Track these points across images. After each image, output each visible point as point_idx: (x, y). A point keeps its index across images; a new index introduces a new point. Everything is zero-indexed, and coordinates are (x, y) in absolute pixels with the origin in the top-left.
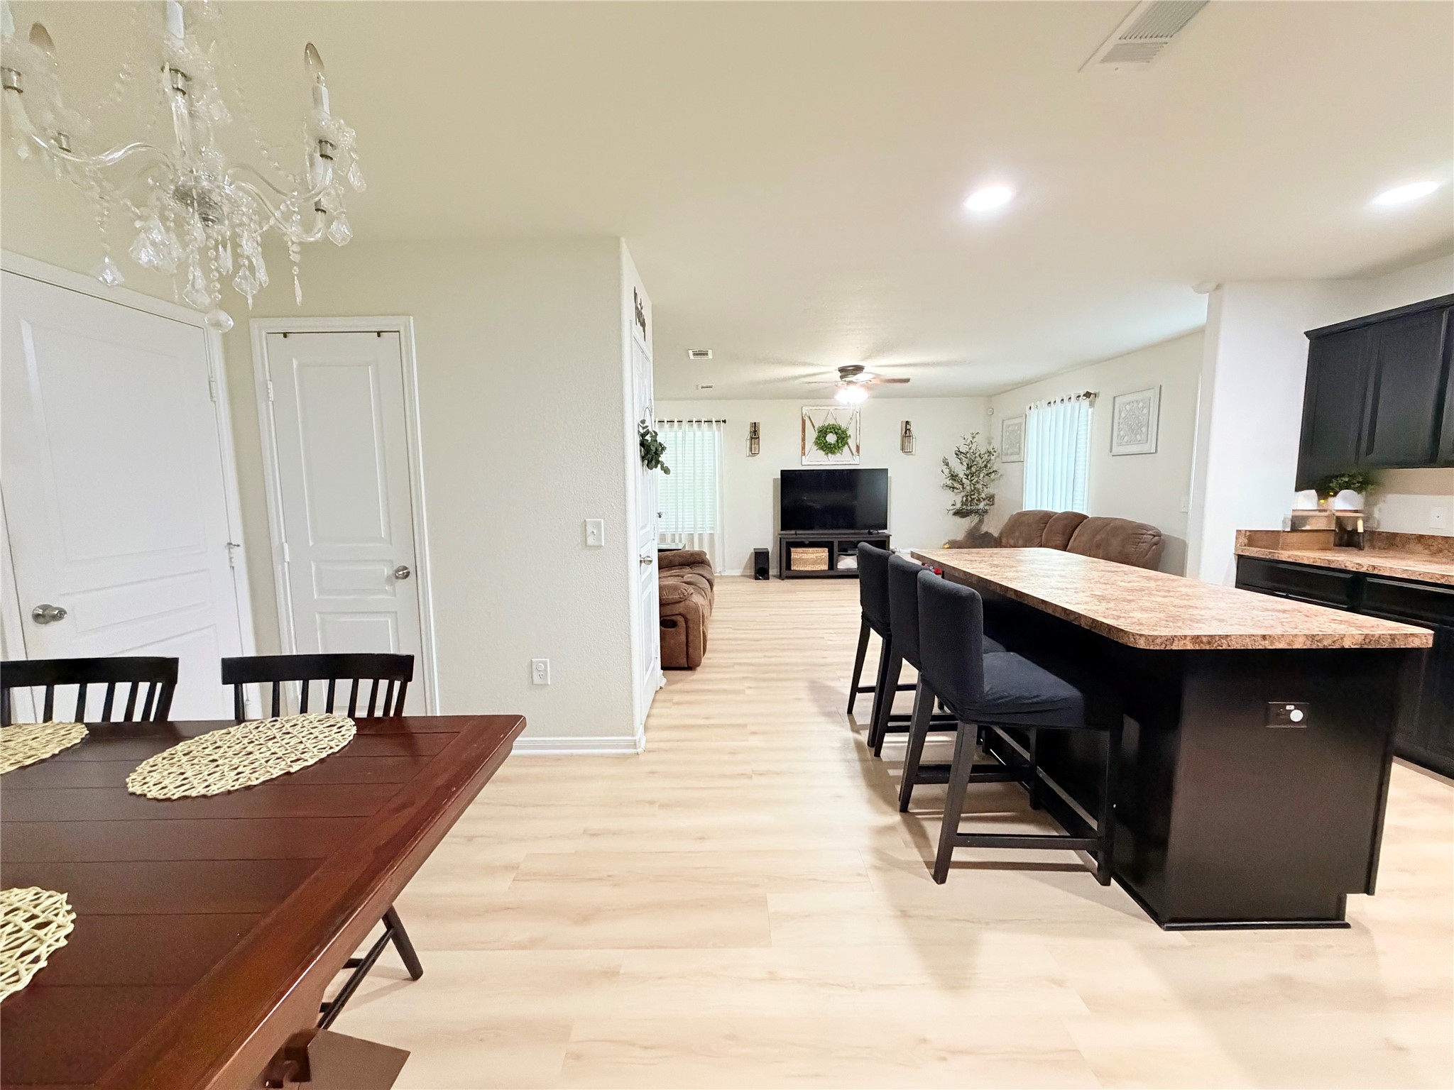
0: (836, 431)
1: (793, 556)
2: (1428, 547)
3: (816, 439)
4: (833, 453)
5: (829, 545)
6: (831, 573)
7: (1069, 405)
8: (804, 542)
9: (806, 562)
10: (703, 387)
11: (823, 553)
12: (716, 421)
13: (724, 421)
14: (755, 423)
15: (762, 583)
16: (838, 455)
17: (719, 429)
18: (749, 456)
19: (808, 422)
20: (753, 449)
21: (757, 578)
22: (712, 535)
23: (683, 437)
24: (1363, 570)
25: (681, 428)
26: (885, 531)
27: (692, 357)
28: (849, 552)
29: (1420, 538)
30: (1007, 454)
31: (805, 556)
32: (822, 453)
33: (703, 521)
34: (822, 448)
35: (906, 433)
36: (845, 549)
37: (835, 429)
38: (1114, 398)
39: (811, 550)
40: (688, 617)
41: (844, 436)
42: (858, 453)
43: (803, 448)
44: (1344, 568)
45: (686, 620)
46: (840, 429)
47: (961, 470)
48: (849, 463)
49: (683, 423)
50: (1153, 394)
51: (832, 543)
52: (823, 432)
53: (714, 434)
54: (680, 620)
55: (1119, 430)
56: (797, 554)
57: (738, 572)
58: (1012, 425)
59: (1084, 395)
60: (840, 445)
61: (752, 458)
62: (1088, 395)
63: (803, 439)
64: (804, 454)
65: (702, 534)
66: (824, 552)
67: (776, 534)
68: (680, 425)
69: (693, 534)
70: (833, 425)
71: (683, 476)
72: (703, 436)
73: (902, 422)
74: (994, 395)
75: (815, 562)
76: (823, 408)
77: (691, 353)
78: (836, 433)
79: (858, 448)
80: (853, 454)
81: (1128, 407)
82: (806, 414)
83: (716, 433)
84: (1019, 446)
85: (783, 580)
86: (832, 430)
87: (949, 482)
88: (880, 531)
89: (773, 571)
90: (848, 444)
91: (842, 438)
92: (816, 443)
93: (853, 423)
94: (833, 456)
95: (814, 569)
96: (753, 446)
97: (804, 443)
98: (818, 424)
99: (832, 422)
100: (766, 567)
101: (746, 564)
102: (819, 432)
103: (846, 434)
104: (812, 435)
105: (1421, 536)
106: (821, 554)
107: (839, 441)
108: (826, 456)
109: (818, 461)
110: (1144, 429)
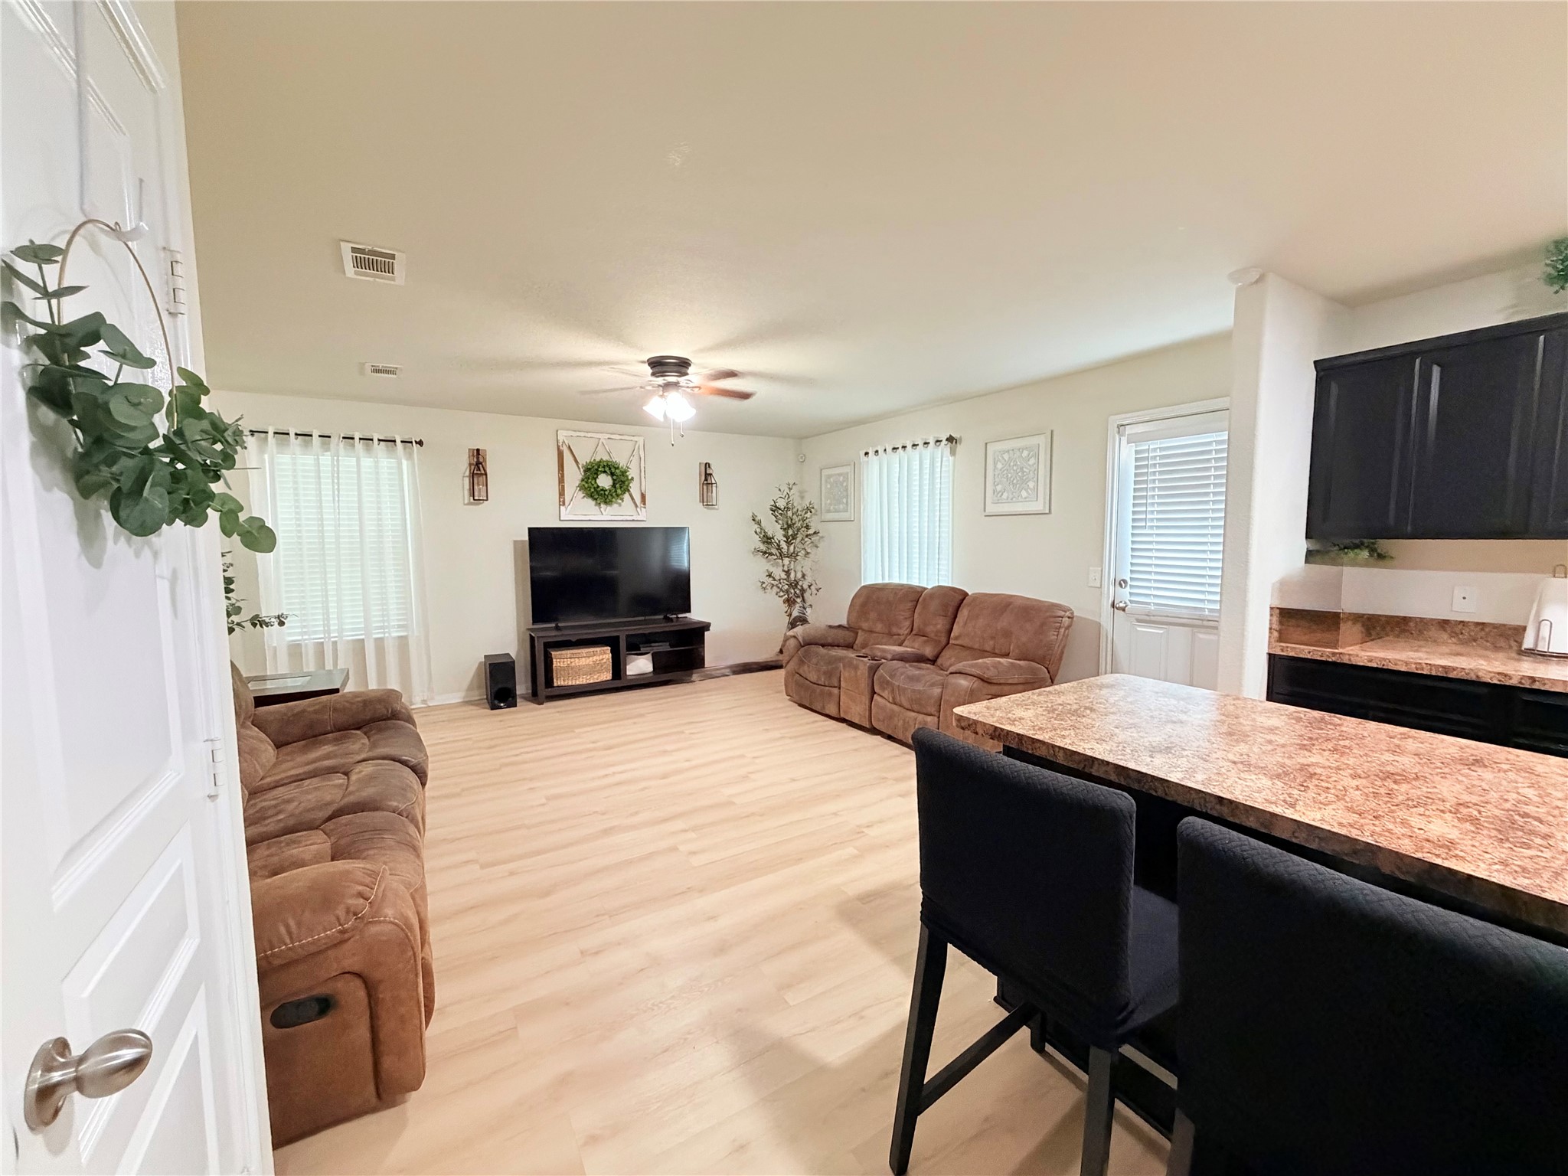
0: (613, 470)
1: (556, 664)
2: (1454, 634)
3: (583, 480)
4: (608, 502)
5: (612, 643)
6: (618, 683)
7: (927, 452)
8: (570, 641)
9: (577, 671)
10: (376, 370)
11: (604, 655)
12: (402, 442)
13: (420, 443)
14: (478, 450)
15: (505, 714)
16: (615, 506)
17: (410, 457)
18: (470, 504)
19: (566, 454)
20: (476, 493)
21: (494, 707)
22: (403, 641)
23: (333, 466)
24: (1514, 682)
25: (328, 450)
26: (687, 615)
27: (350, 269)
28: (643, 650)
29: (1443, 624)
30: (829, 511)
31: (576, 662)
32: (590, 502)
33: (383, 616)
34: (591, 496)
35: (706, 480)
36: (635, 647)
37: (611, 468)
38: (986, 444)
39: (584, 651)
40: (376, 975)
41: (623, 479)
42: (644, 504)
43: (562, 494)
44: (1474, 678)
45: (370, 987)
46: (618, 468)
47: (777, 532)
48: (631, 518)
49: (334, 440)
50: (1042, 441)
51: (618, 638)
52: (592, 471)
53: (400, 464)
54: (353, 994)
55: (995, 484)
56: (562, 660)
57: (457, 698)
58: (835, 475)
59: (947, 440)
60: (619, 491)
61: (474, 507)
62: (950, 439)
63: (561, 480)
64: (562, 503)
65: (381, 639)
66: (605, 653)
67: (523, 629)
68: (323, 444)
69: (363, 640)
70: (607, 461)
71: (338, 537)
72: (377, 467)
73: (700, 463)
74: (807, 437)
75: (592, 669)
76: (589, 435)
77: (346, 248)
78: (612, 474)
79: (643, 497)
80: (636, 506)
81: (1006, 456)
82: (564, 442)
83: (405, 463)
84: (847, 502)
85: (541, 703)
86: (607, 469)
87: (763, 547)
88: (680, 616)
89: (522, 687)
90: (629, 491)
91: (621, 481)
92: (582, 488)
93: (635, 460)
94: (609, 508)
95: (592, 681)
96: (476, 487)
97: (563, 487)
98: (584, 459)
99: (606, 458)
100: (509, 686)
101: (472, 681)
102: (585, 471)
103: (627, 476)
104: (574, 476)
105: (1446, 622)
106: (601, 657)
107: (618, 486)
108: (597, 507)
109: (584, 514)
110: (1031, 484)
